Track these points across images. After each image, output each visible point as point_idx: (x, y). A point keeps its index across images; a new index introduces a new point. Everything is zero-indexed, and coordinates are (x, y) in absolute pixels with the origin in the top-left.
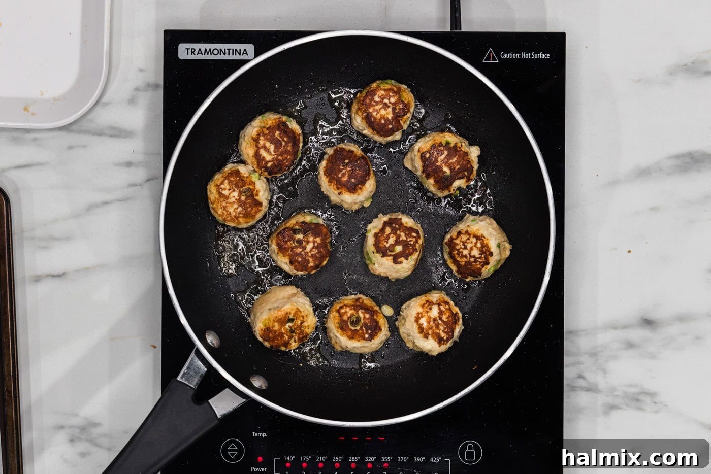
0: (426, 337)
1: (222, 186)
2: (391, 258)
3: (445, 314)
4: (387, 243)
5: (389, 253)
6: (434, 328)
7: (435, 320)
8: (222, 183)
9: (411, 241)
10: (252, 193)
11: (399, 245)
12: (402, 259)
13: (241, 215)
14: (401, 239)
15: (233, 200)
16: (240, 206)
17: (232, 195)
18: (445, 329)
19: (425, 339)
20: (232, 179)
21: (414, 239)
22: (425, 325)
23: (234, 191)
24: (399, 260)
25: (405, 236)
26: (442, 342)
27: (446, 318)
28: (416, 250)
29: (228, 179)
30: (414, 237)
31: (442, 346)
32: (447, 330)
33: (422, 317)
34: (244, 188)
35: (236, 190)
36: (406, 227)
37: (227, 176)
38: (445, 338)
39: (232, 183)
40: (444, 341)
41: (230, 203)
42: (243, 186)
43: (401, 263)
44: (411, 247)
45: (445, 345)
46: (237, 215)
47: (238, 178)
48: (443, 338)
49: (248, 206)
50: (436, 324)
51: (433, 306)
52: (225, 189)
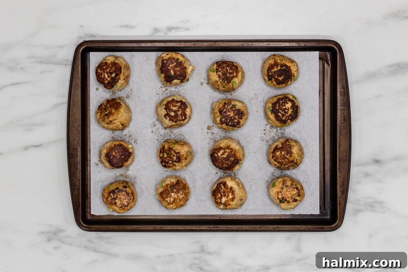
0: (231, 188)
1: (168, 202)
2: (166, 113)
3: (219, 197)
4: (172, 107)
5: (168, 111)
6: (226, 191)
7: (225, 196)
8: (167, 201)
9: (179, 117)
10: (172, 186)
11: (174, 113)
12: (168, 118)
13: (184, 191)
14: (178, 112)
15: (176, 196)
16: (179, 192)
17: (173, 197)
18: (221, 190)
19: (232, 187)
20: (165, 196)
21: (181, 119)
22: (230, 195)
23: (171, 195)
24: (167, 117)
25: (180, 114)
26: (224, 183)
27: (219, 195)
28: (176, 122)
29: (165, 198)
30: (182, 118)
31: (225, 181)
32: (220, 189)
33: (231, 199)
34: (169, 190)
35: (171, 194)
36: (185, 112)
37: (163, 199)
38: (222, 185)
39: (167, 197)
40: (222, 183)
41: (178, 197)
42: (168, 190)
43: (166, 119)
44: (176, 119)
45: (223, 181)
46: (184, 194)
47: (164, 193)
48: (223, 185)
49: (179, 188)
50: (225, 193)
51: (224, 203)
52: (170, 200)
